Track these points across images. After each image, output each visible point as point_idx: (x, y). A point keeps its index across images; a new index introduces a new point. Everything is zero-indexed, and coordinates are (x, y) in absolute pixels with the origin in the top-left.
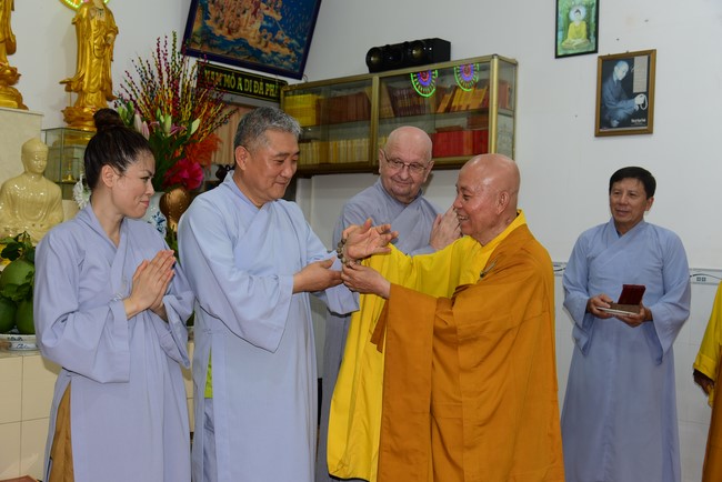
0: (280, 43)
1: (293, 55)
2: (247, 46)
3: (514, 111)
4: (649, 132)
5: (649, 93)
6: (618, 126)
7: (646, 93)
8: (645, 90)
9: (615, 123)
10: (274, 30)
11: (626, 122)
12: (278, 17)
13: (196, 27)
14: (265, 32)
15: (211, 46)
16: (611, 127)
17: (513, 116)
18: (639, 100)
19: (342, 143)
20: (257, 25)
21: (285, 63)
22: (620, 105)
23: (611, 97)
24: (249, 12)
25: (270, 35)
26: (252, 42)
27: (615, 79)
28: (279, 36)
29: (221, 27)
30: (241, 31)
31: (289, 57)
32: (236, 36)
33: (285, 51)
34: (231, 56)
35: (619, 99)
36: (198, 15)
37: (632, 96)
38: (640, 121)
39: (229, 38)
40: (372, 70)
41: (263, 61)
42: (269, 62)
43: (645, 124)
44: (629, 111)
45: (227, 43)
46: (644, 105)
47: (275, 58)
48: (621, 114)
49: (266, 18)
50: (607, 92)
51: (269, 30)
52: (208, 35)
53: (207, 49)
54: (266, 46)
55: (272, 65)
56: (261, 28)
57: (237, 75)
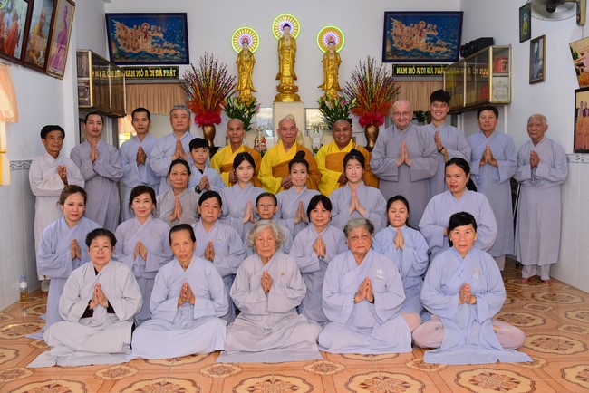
0: (440, 46)
1: (450, 50)
2: (419, 52)
10: (435, 40)
12: (436, 34)
13: (388, 49)
14: (429, 43)
15: (398, 56)
20: (424, 40)
21: (446, 55)
24: (417, 36)
25: (433, 44)
26: (422, 49)
28: (438, 43)
29: (402, 46)
30: (414, 45)
31: (447, 52)
32: (412, 48)
33: (445, 49)
34: (411, 58)
36: (388, 42)
39: (408, 50)
41: (430, 57)
45: (407, 53)
47: (439, 54)
49: (428, 36)
51: (431, 41)
52: (395, 51)
53: (396, 58)
54: (431, 49)
56: (426, 42)
57: (416, 67)
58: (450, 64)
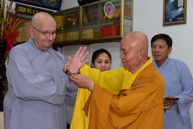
1: (56, 1)
3: (132, 17)
4: (185, 23)
5: (185, 6)
6: (172, 21)
7: (183, 7)
8: (183, 6)
9: (171, 20)
11: (175, 19)
16: (169, 22)
17: (131, 19)
18: (180, 10)
19: (71, 33)
21: (53, 5)
22: (173, 12)
23: (169, 9)
27: (171, 2)
31: (54, 2)
35: (172, 10)
37: (177, 8)
38: (181, 19)
40: (80, 5)
41: (43, 3)
42: (46, 4)
43: (183, 20)
44: (176, 15)
46: (182, 12)
47: (48, 3)
48: (173, 16)
50: (168, 8)
55: (47, 5)
57: (33, 9)
58: (55, 11)
